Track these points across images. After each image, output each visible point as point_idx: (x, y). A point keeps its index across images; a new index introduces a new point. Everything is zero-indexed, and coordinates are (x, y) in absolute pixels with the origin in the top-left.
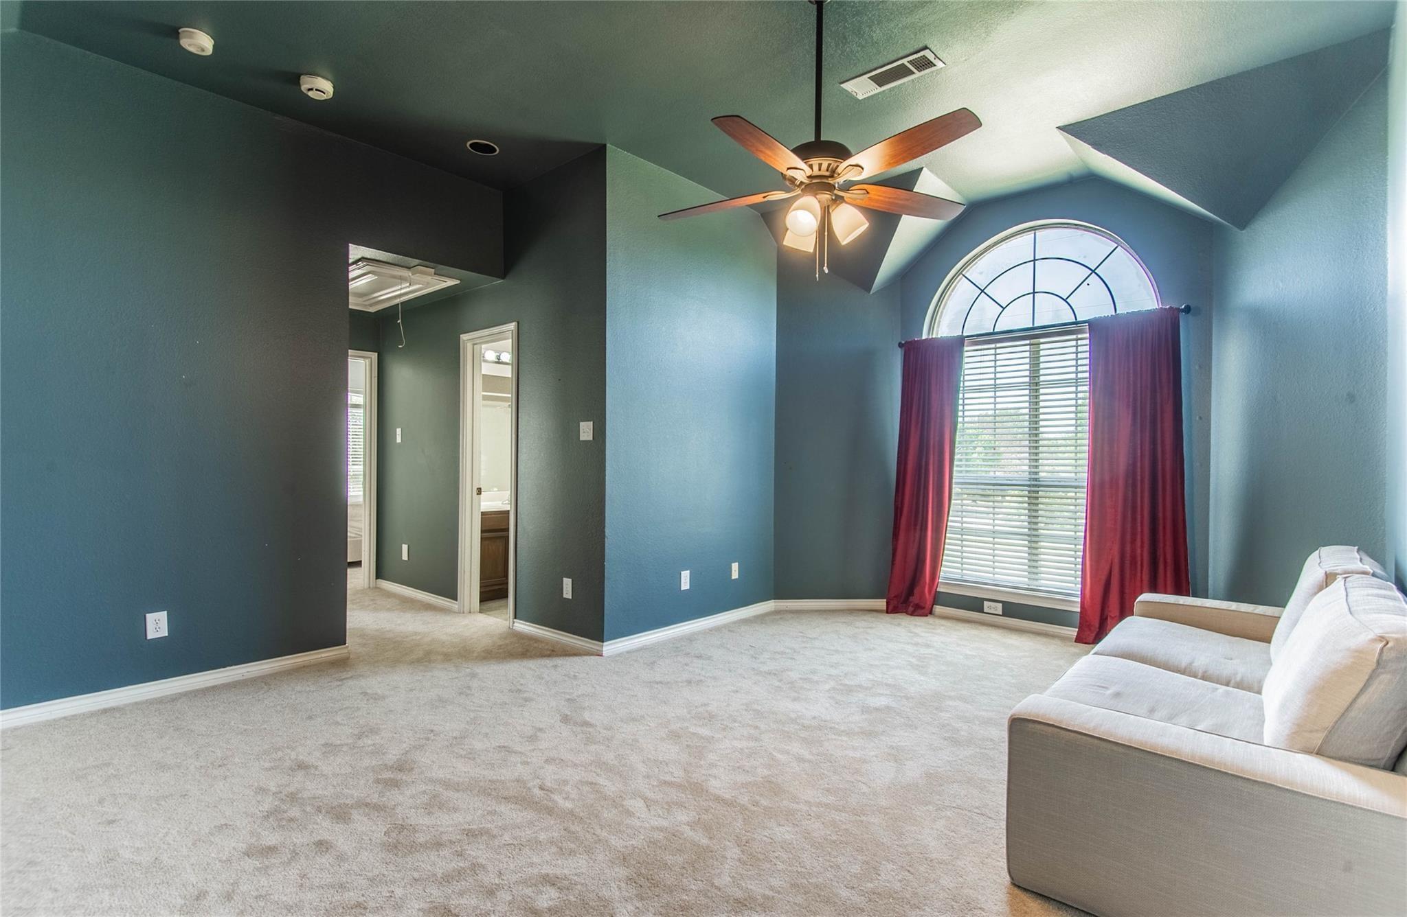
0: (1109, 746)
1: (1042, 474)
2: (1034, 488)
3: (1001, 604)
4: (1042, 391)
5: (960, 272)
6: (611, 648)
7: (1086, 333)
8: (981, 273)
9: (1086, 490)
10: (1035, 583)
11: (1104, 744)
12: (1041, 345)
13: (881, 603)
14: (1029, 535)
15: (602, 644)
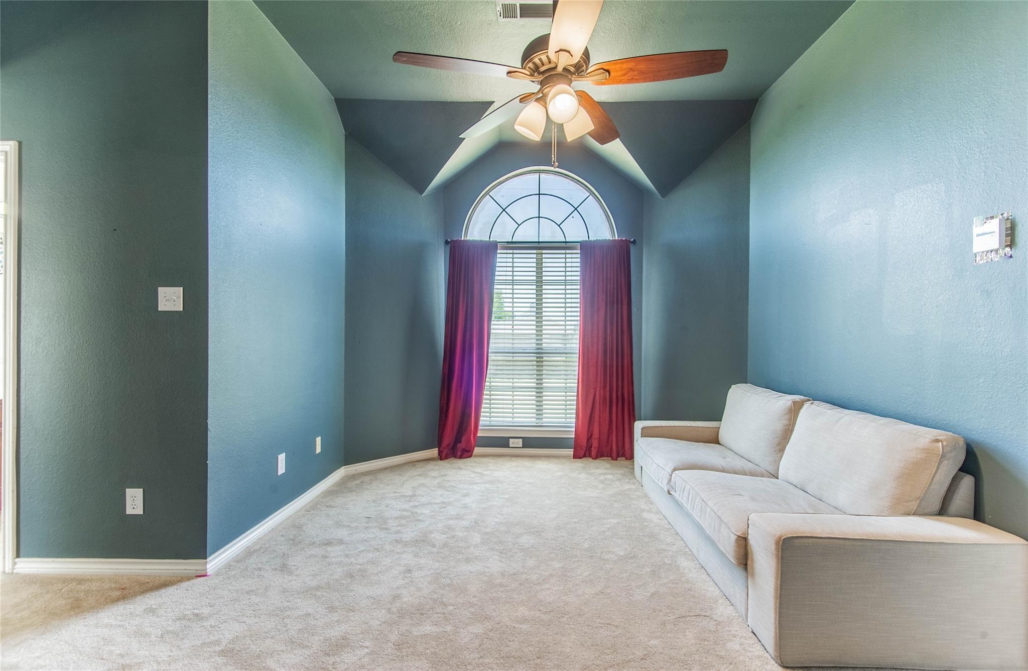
0: (851, 542)
1: (544, 345)
2: (540, 354)
3: (521, 440)
4: (544, 287)
5: (487, 193)
6: (215, 562)
7: (578, 250)
8: (503, 196)
9: (578, 355)
10: (542, 421)
11: (847, 542)
12: (543, 255)
13: (435, 452)
14: (537, 388)
15: (205, 560)
